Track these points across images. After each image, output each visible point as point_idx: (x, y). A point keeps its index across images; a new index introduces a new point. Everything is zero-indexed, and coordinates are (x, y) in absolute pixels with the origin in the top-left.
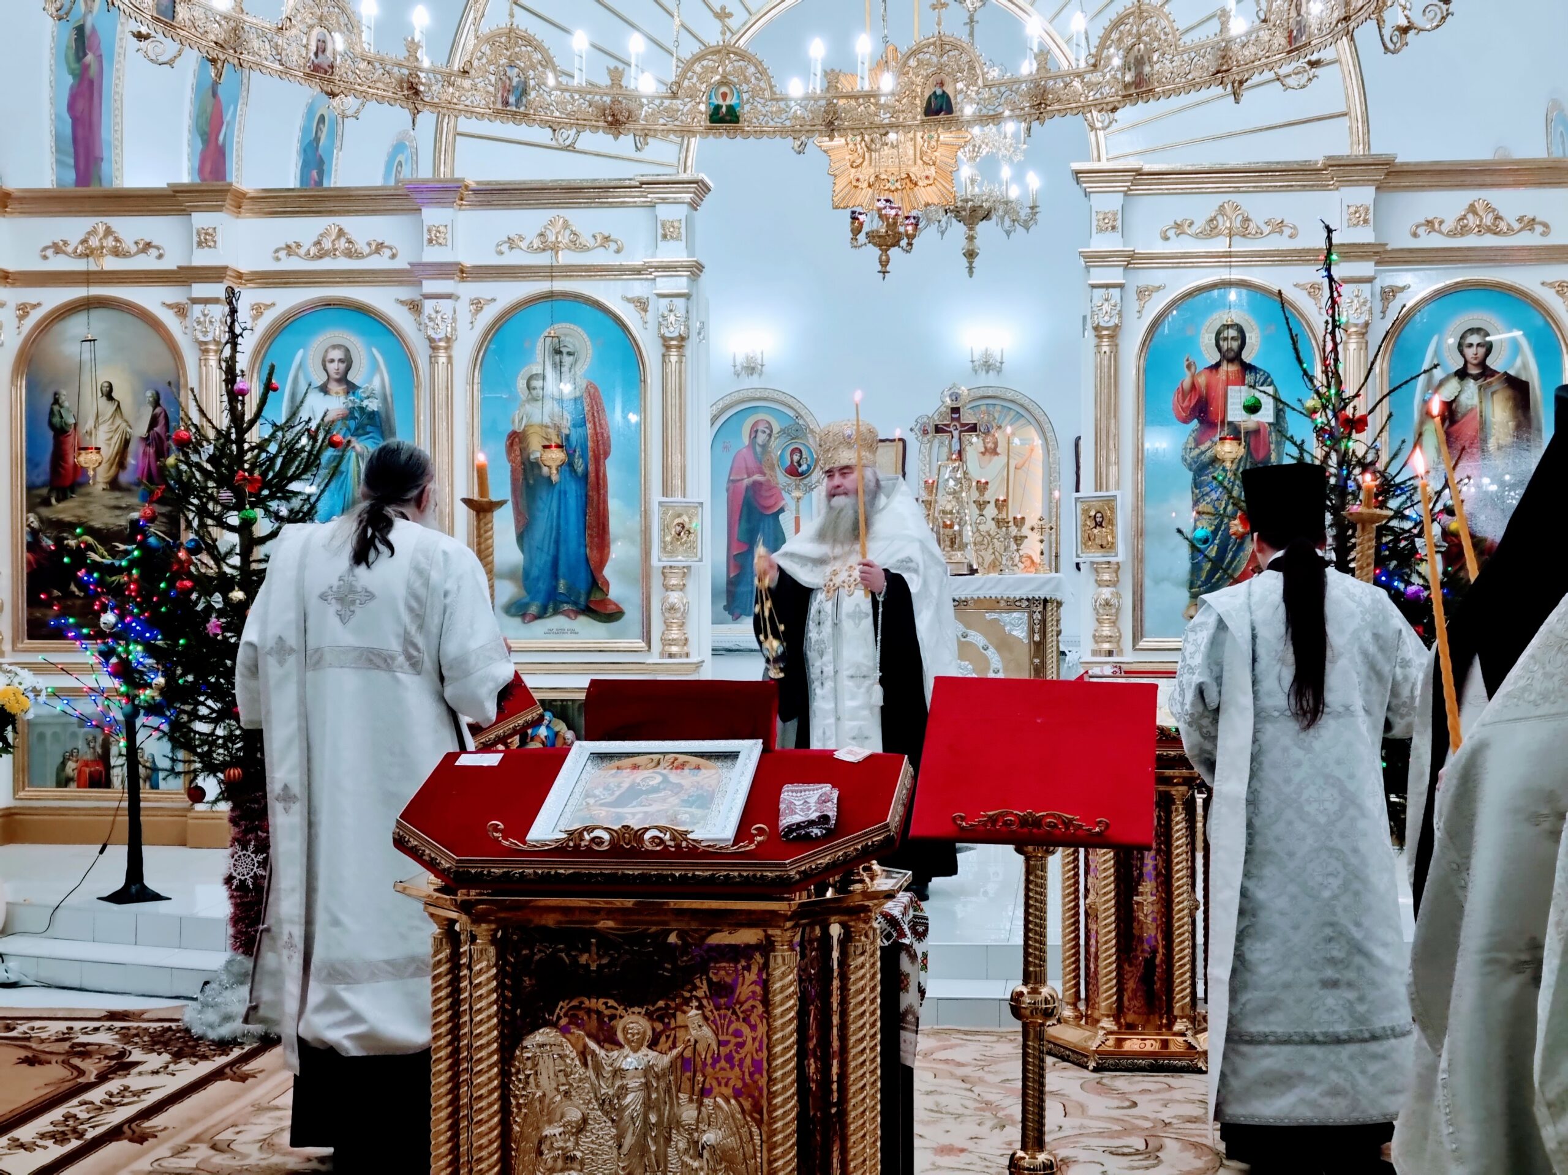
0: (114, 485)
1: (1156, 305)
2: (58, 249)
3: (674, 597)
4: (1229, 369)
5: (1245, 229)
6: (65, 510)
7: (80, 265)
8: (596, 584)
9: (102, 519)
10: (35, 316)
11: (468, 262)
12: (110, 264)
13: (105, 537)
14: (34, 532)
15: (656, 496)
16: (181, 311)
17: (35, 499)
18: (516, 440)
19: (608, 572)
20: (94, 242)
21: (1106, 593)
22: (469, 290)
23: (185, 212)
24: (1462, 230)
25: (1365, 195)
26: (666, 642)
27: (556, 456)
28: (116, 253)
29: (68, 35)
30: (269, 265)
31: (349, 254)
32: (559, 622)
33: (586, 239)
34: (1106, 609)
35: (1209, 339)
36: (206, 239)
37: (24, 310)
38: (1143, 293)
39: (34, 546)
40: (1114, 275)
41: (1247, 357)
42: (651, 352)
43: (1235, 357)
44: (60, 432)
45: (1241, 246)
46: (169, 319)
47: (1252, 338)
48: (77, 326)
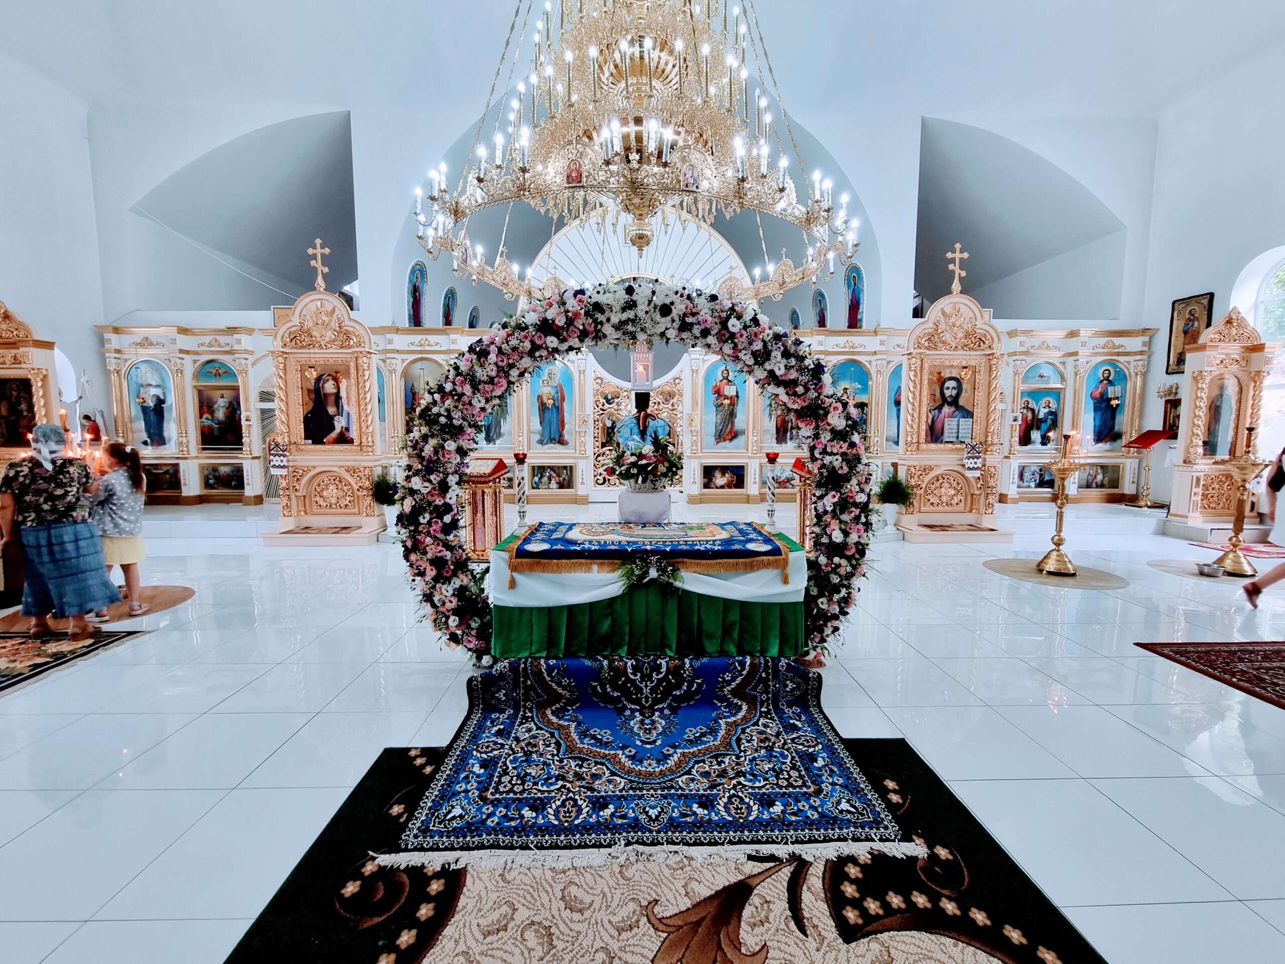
1: (707, 364)
2: (412, 344)
3: (583, 439)
4: (725, 381)
7: (419, 348)
8: (561, 435)
10: (406, 362)
12: (427, 348)
14: (407, 421)
15: (577, 412)
16: (447, 361)
18: (540, 398)
19: (564, 432)
20: (422, 342)
21: (694, 438)
23: (448, 334)
26: (580, 451)
27: (551, 402)
28: (429, 345)
29: (411, 287)
32: (552, 445)
34: (694, 443)
35: (720, 374)
36: (454, 342)
37: (403, 360)
39: (407, 424)
41: (730, 378)
42: (576, 374)
43: (727, 379)
44: (414, 394)
46: (443, 364)
47: (731, 374)
48: (419, 365)
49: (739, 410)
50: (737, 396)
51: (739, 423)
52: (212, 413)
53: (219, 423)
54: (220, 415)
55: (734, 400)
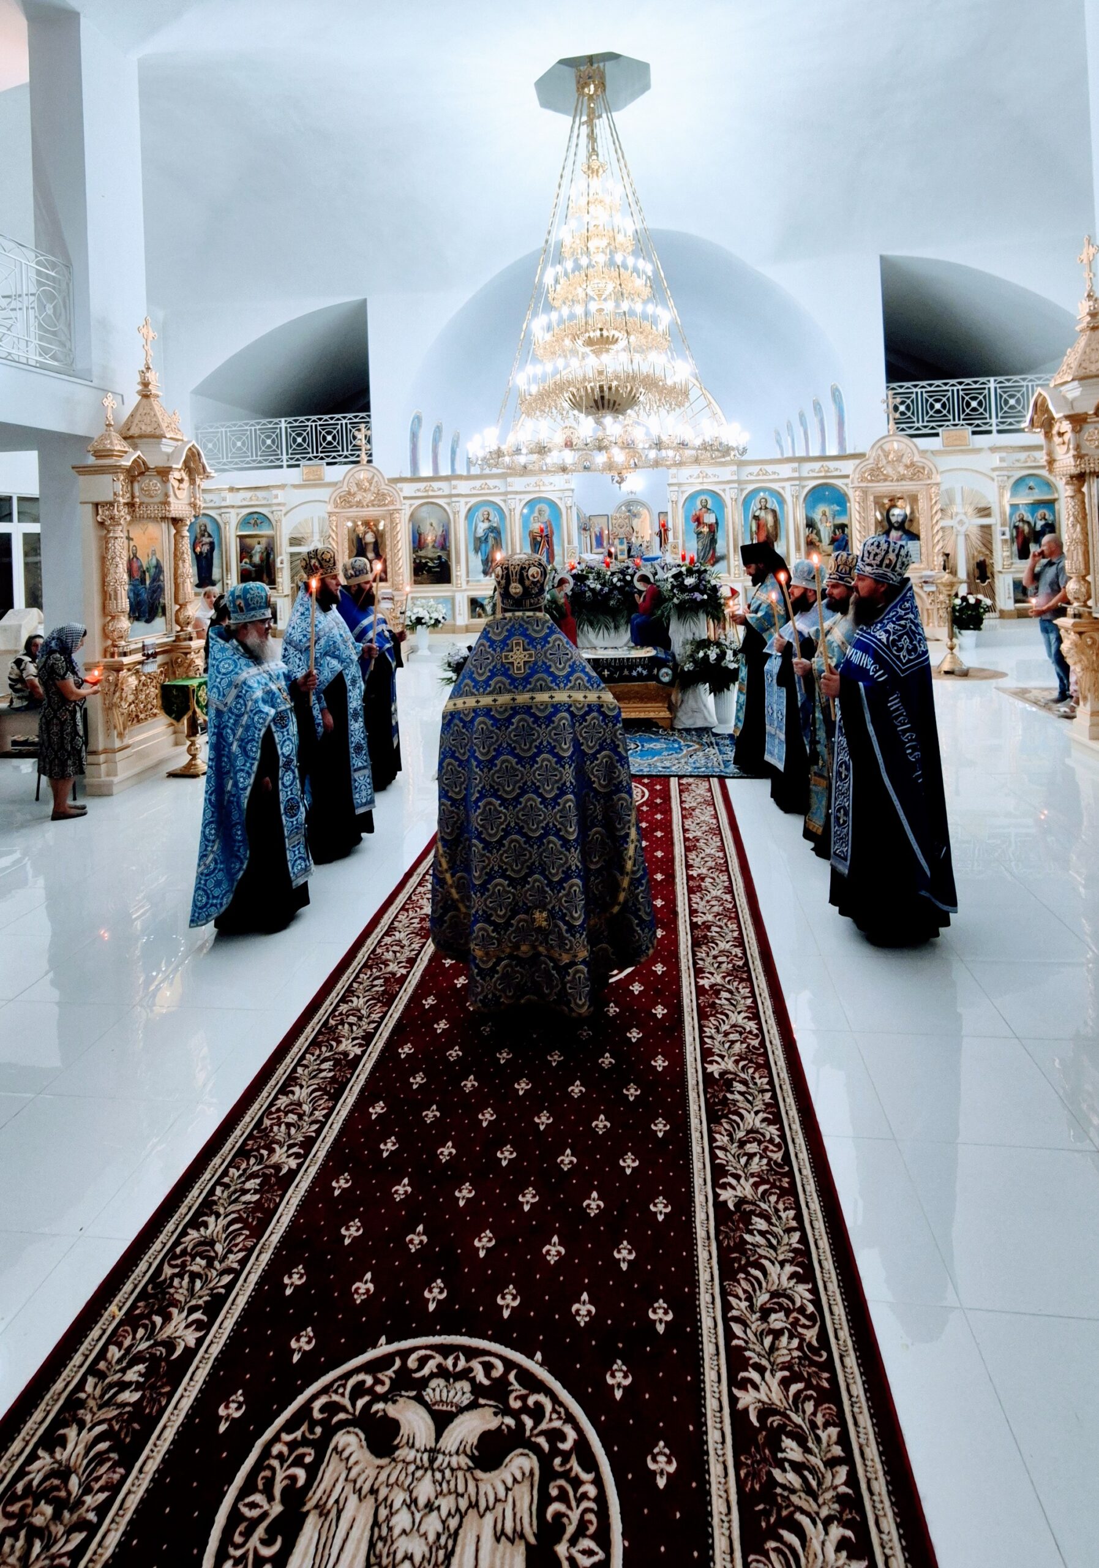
0: (433, 547)
1: (686, 495)
2: (418, 490)
4: (704, 510)
5: (707, 476)
6: (421, 553)
9: (430, 555)
11: (518, 490)
12: (431, 493)
13: (432, 559)
14: (415, 559)
15: (566, 545)
16: (448, 504)
17: (415, 551)
18: (531, 531)
20: (427, 488)
22: (518, 497)
23: (446, 481)
24: (758, 475)
25: (735, 468)
30: (469, 492)
31: (489, 488)
33: (546, 483)
35: (698, 503)
36: (455, 487)
37: (411, 505)
38: (683, 492)
39: (414, 562)
40: (676, 488)
41: (709, 506)
42: (563, 511)
43: (705, 507)
45: (705, 480)
46: (446, 506)
47: (709, 502)
49: (719, 536)
50: (717, 523)
51: (720, 548)
52: (251, 557)
53: (254, 566)
54: (257, 559)
55: (713, 529)
